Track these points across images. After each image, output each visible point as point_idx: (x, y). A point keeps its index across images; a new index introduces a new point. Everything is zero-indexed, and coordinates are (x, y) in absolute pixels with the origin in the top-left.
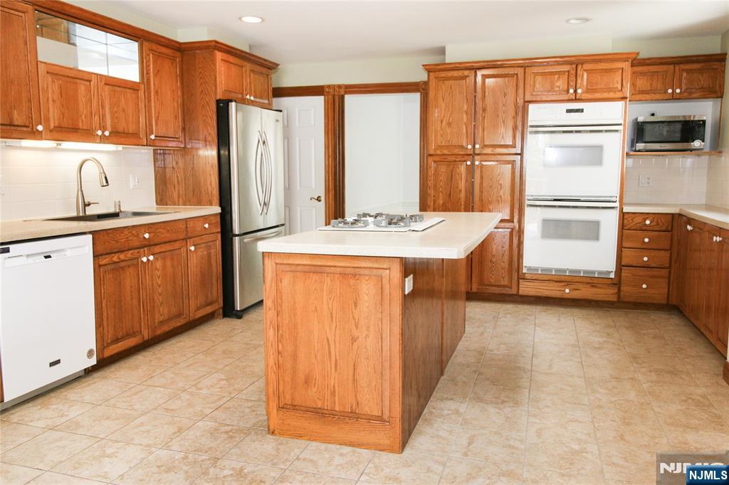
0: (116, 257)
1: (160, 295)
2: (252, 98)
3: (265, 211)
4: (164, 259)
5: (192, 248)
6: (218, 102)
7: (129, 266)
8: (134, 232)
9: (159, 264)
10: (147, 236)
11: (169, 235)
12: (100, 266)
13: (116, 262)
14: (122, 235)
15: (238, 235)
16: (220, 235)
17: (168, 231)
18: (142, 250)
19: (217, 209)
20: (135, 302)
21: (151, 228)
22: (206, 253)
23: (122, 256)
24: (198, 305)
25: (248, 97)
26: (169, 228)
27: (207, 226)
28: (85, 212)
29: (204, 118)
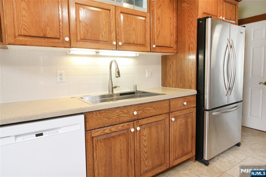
0: (108, 130)
1: (146, 153)
2: (224, 19)
3: (229, 93)
4: (150, 128)
5: (173, 119)
6: (199, 20)
7: (120, 135)
8: (125, 111)
9: (145, 132)
10: (135, 113)
11: (155, 111)
12: (93, 137)
13: (107, 134)
14: (114, 113)
15: (208, 110)
16: (195, 108)
17: (154, 108)
18: (131, 123)
19: (194, 92)
20: (124, 160)
21: (139, 107)
22: (184, 121)
23: (113, 129)
24: (177, 156)
25: (221, 17)
26: (155, 107)
27: (185, 103)
28: (113, 92)
29: (189, 33)
